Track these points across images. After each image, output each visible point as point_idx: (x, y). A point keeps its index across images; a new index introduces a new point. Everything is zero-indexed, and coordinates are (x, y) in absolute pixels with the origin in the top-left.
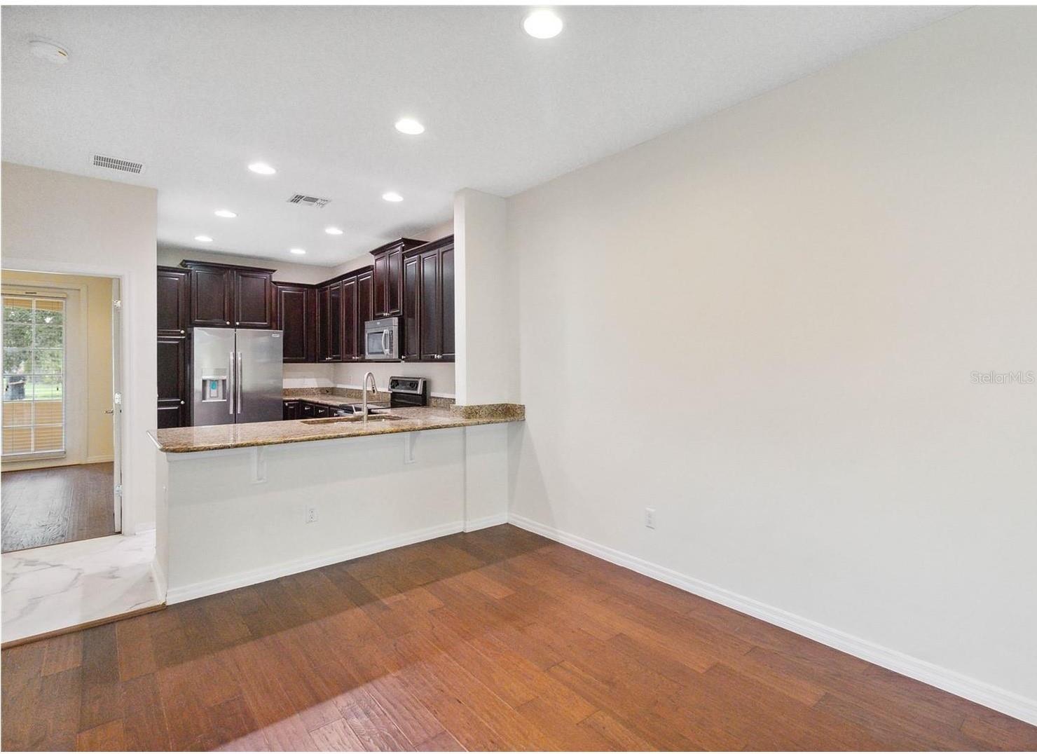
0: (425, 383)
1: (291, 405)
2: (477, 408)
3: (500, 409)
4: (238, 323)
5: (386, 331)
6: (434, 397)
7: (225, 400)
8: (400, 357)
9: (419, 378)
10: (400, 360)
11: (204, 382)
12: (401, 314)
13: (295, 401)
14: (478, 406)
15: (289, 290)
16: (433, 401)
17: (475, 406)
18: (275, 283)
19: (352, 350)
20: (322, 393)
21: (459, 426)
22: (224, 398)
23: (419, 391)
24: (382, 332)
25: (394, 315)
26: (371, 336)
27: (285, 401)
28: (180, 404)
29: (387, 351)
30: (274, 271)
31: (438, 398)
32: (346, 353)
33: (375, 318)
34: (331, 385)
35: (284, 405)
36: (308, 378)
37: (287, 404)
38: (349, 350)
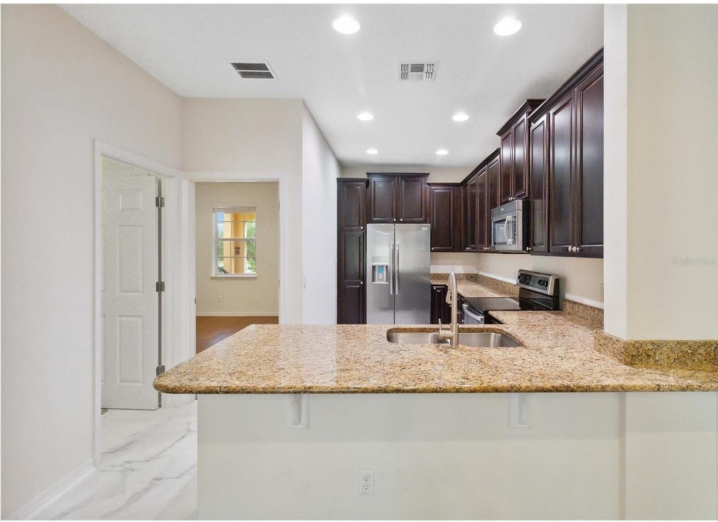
0: (557, 282)
1: (439, 289)
2: (650, 347)
3: (701, 351)
4: (401, 220)
5: (509, 218)
6: (570, 302)
7: (387, 283)
8: (524, 249)
9: (550, 275)
10: (525, 252)
11: (374, 267)
12: (527, 195)
13: (441, 285)
14: (653, 343)
15: (439, 190)
16: (568, 305)
17: (646, 343)
18: (429, 184)
19: (484, 242)
20: (468, 279)
21: (614, 389)
22: (387, 282)
23: (550, 291)
24: (505, 220)
25: (519, 197)
26: (497, 224)
27: (432, 286)
28: (360, 284)
29: (510, 241)
30: (428, 174)
31: (575, 303)
32: (480, 244)
33: (502, 204)
34: (475, 272)
35: (432, 289)
36: (456, 265)
37: (435, 288)
38: (482, 242)
